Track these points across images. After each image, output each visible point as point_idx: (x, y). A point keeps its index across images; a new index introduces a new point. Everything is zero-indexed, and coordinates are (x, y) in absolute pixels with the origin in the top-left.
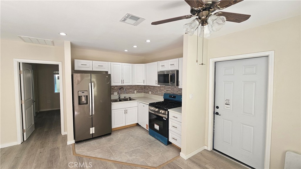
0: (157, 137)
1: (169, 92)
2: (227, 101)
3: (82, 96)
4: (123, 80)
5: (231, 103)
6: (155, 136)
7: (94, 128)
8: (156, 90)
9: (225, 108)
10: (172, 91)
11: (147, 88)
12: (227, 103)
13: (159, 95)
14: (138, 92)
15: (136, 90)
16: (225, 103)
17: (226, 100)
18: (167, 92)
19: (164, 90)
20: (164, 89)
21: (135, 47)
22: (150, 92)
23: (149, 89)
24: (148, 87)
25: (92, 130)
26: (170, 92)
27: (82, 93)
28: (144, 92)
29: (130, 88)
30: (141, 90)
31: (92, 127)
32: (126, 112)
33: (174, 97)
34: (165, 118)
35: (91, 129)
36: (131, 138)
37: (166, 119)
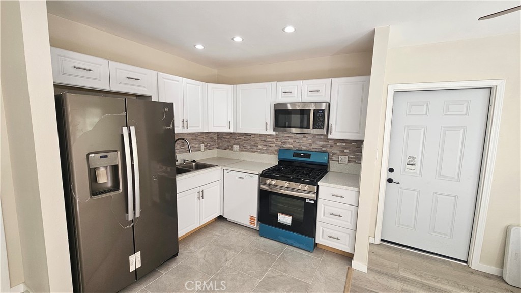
0: (284, 239)
1: (288, 146)
2: (410, 159)
3: (98, 168)
4: (185, 121)
5: (418, 162)
6: (279, 237)
7: (138, 254)
8: (253, 143)
9: (407, 170)
10: (295, 144)
11: (225, 138)
12: (411, 163)
13: (262, 153)
14: (208, 148)
15: (203, 143)
16: (408, 162)
17: (408, 158)
18: (284, 146)
19: (276, 143)
20: (274, 140)
21: (238, 39)
22: (236, 148)
23: (233, 141)
24: (229, 137)
25: (135, 261)
26: (292, 146)
27: (101, 157)
28: (218, 148)
29: (192, 140)
30: (212, 144)
31: (135, 253)
32: (201, 195)
33: (308, 156)
34: (310, 200)
35: (132, 258)
36: (232, 253)
37: (314, 201)
